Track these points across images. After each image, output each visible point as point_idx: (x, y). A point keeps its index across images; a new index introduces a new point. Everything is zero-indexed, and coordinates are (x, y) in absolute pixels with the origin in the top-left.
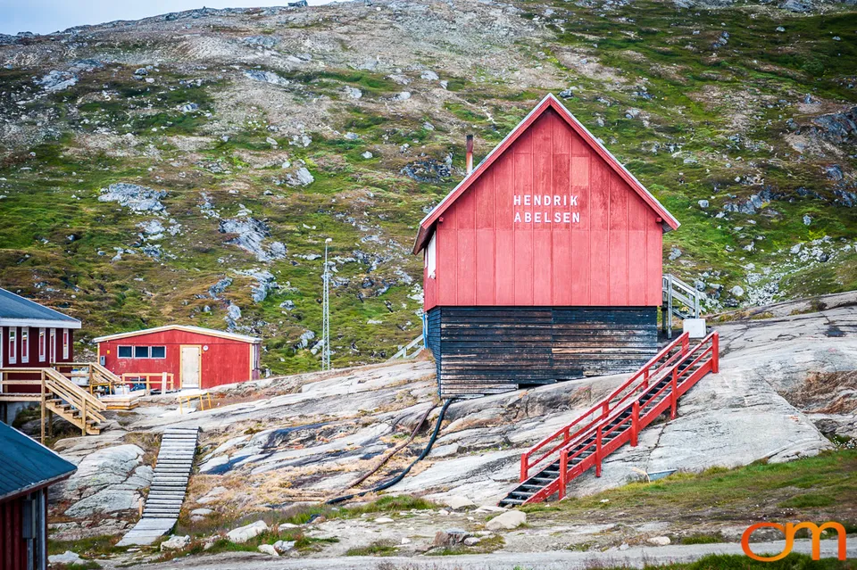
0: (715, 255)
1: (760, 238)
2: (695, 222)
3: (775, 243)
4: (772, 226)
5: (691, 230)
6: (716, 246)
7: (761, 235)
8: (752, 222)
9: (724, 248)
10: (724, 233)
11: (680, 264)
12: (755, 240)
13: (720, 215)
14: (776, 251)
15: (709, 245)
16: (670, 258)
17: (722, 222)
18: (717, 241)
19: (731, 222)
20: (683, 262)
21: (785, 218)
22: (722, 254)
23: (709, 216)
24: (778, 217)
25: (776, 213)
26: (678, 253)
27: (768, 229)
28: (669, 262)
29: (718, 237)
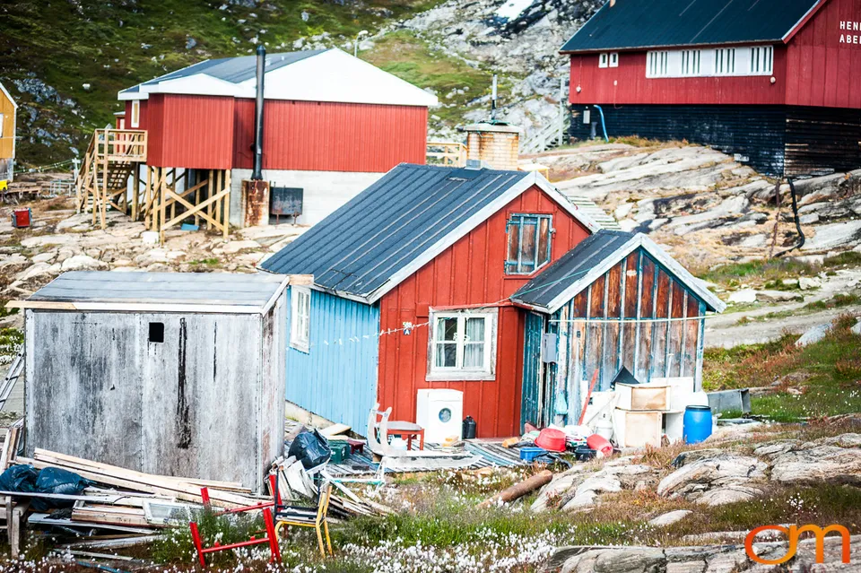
0: (225, 46)
1: (263, 31)
2: (200, 13)
3: (277, 37)
4: (271, 21)
5: (198, 20)
6: (223, 37)
7: (264, 29)
8: (253, 15)
9: (231, 40)
10: (229, 25)
11: (197, 53)
12: (259, 34)
13: (223, 7)
14: (280, 45)
15: (217, 36)
16: (187, 47)
17: (225, 13)
18: (224, 32)
19: (234, 14)
20: (199, 52)
21: (284, 13)
22: (231, 45)
23: (212, 8)
24: (277, 12)
25: (275, 8)
26: (193, 42)
27: (268, 23)
28: (186, 51)
29: (224, 28)
